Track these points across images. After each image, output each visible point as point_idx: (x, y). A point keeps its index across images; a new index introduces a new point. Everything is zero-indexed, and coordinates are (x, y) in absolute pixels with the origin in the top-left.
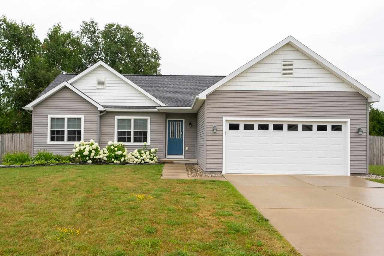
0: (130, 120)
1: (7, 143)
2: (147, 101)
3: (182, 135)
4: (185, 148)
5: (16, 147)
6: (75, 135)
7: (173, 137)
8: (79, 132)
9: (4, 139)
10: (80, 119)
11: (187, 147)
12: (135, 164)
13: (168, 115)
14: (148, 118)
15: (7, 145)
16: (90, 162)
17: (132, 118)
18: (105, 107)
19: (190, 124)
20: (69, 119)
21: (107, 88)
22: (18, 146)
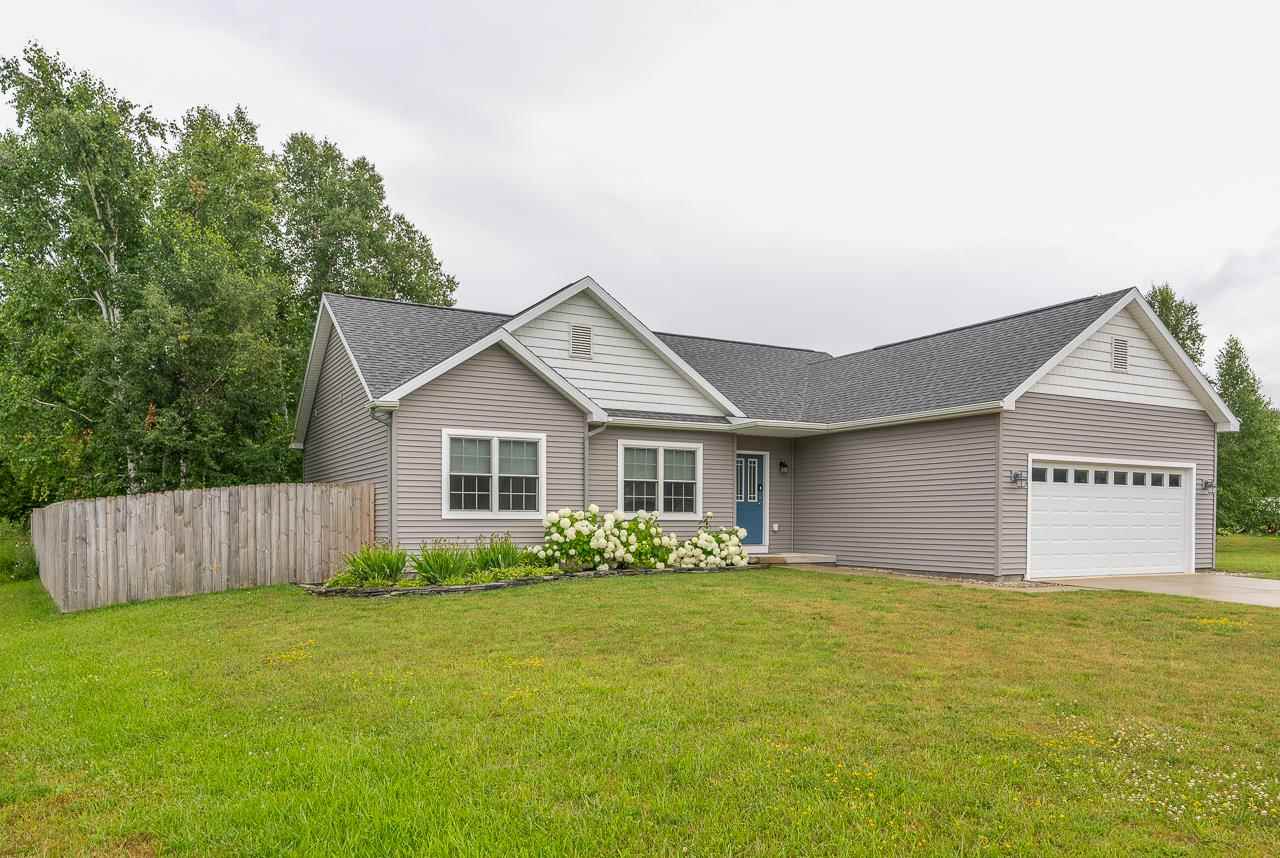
0: (654, 451)
1: (251, 517)
2: (699, 402)
3: (761, 491)
4: (771, 527)
5: (283, 530)
6: (520, 493)
7: (741, 498)
8: (532, 484)
9: (239, 501)
10: (534, 445)
11: (776, 522)
12: (711, 570)
13: (742, 440)
14: (698, 447)
15: (251, 524)
16: (604, 567)
17: (662, 445)
18: (612, 412)
19: (782, 465)
20: (503, 443)
21: (596, 358)
22: (292, 527)
